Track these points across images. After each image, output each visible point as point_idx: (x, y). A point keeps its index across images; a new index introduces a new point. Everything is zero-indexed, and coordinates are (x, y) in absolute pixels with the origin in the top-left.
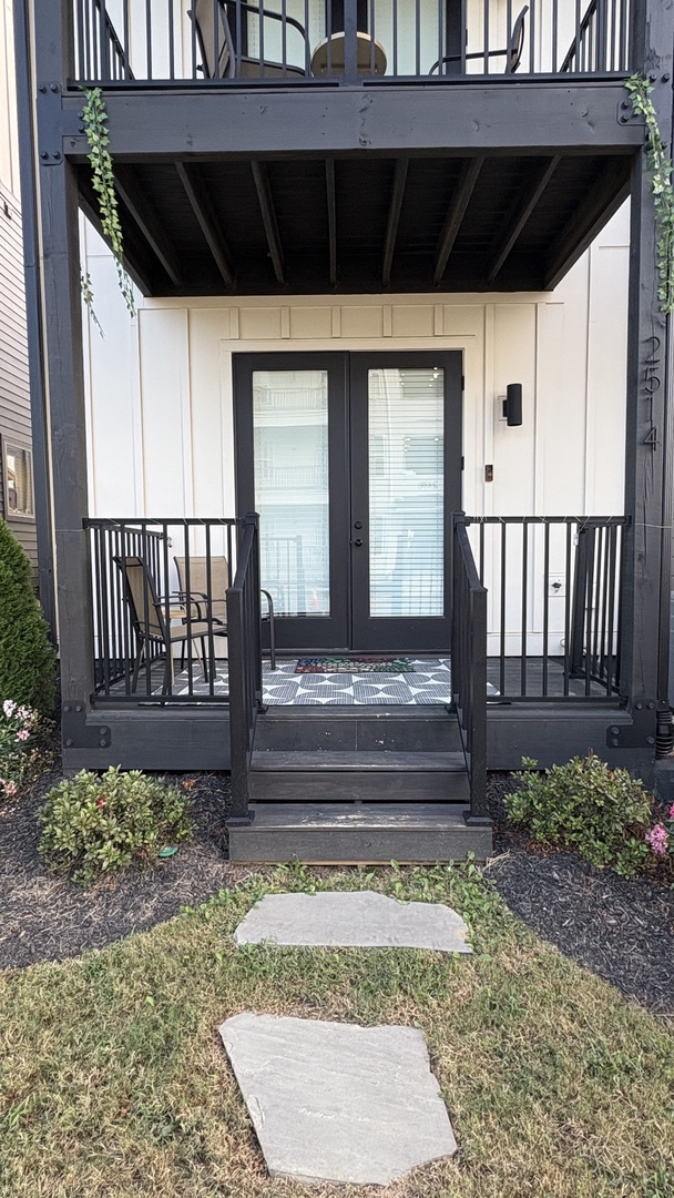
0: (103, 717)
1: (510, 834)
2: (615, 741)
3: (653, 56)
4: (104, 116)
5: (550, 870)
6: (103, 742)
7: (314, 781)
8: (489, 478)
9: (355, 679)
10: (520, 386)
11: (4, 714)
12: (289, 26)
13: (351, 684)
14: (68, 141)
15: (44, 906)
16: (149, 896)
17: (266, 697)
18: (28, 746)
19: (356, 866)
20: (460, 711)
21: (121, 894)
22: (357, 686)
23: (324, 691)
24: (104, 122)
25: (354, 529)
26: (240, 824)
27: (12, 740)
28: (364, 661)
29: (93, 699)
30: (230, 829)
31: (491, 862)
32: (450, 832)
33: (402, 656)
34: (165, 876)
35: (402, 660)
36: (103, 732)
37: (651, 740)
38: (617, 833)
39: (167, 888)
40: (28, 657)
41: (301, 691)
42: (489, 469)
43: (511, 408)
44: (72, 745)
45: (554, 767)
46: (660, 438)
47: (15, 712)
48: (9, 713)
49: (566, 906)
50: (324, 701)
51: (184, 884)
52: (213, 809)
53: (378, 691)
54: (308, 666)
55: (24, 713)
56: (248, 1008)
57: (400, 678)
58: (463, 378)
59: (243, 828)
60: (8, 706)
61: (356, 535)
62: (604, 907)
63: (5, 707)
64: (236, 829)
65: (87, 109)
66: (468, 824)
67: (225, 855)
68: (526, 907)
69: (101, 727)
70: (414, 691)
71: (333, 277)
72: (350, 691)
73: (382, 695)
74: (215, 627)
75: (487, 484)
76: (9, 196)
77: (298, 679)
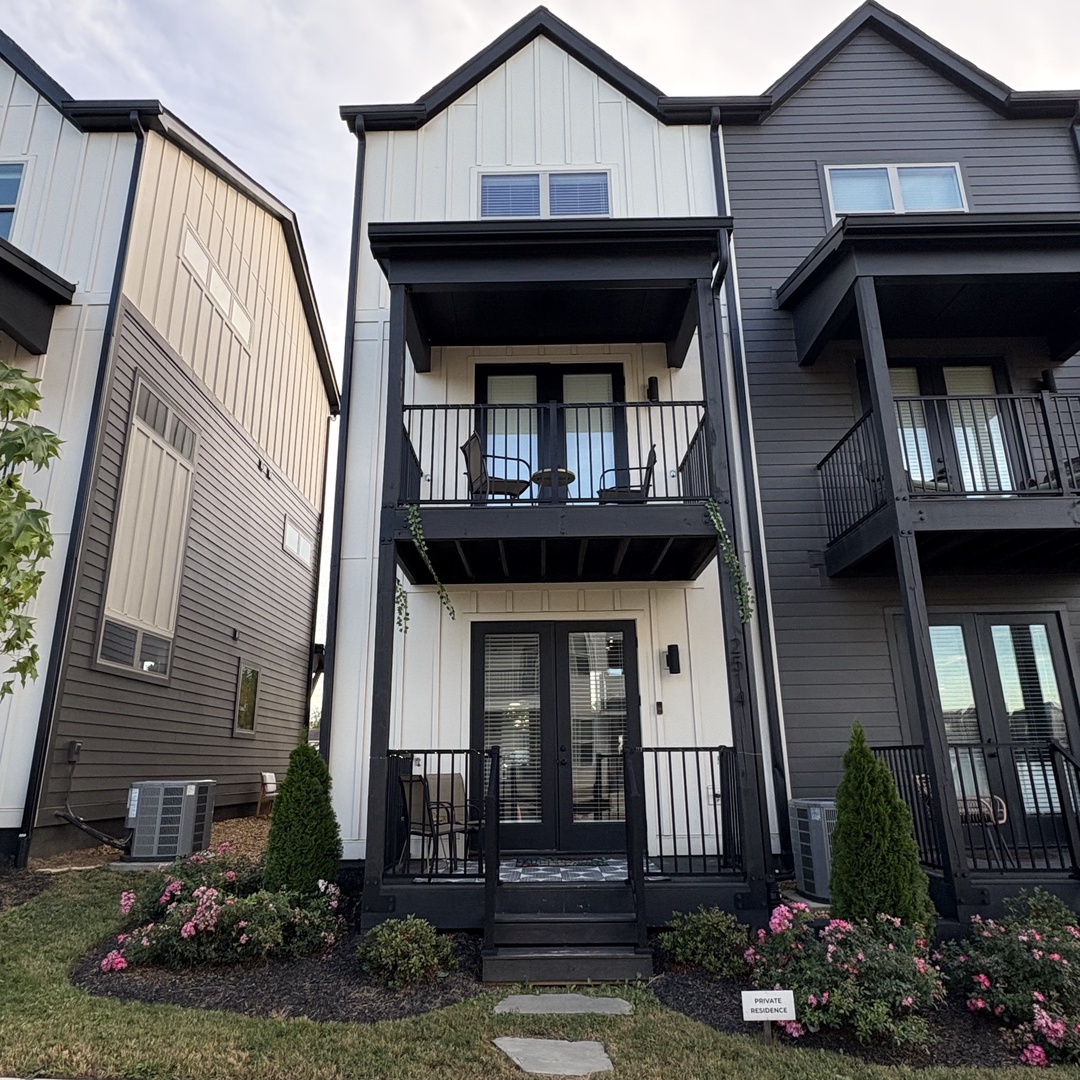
0: (392, 889)
1: (666, 964)
2: (740, 905)
3: (719, 491)
4: (419, 519)
5: (687, 980)
6: (390, 908)
7: (536, 929)
8: (660, 712)
9: (562, 869)
10: (676, 646)
11: (319, 889)
12: (521, 462)
13: (559, 872)
14: (397, 532)
15: (373, 1001)
16: (436, 997)
17: (501, 879)
18: (337, 912)
19: (565, 986)
20: (632, 882)
21: (419, 996)
22: (562, 873)
23: (538, 875)
24: (419, 522)
25: (560, 752)
26: (489, 955)
27: (327, 907)
28: (569, 859)
29: (385, 876)
30: (484, 958)
31: (652, 980)
32: (624, 958)
33: (600, 856)
34: (444, 988)
35: (600, 858)
36: (391, 900)
37: (764, 904)
38: (727, 953)
39: (446, 993)
40: (328, 850)
41: (522, 876)
42: (659, 705)
43: (672, 660)
44: (369, 911)
45: (690, 914)
46: (747, 698)
47: (327, 888)
48: (322, 889)
49: (692, 996)
50: (541, 880)
51: (457, 991)
52: (468, 953)
53: (579, 875)
54: (525, 861)
55: (332, 889)
56: (507, 1035)
57: (597, 869)
58: (636, 639)
59: (492, 958)
60: (321, 884)
61: (562, 756)
62: (716, 997)
63: (320, 885)
64: (488, 958)
65: (410, 517)
66: (636, 953)
67: (479, 979)
68: (670, 999)
69: (390, 897)
70: (605, 875)
71: (543, 572)
72: (559, 875)
73: (581, 877)
74: (455, 827)
75: (658, 716)
76: (271, 463)
77: (520, 870)
